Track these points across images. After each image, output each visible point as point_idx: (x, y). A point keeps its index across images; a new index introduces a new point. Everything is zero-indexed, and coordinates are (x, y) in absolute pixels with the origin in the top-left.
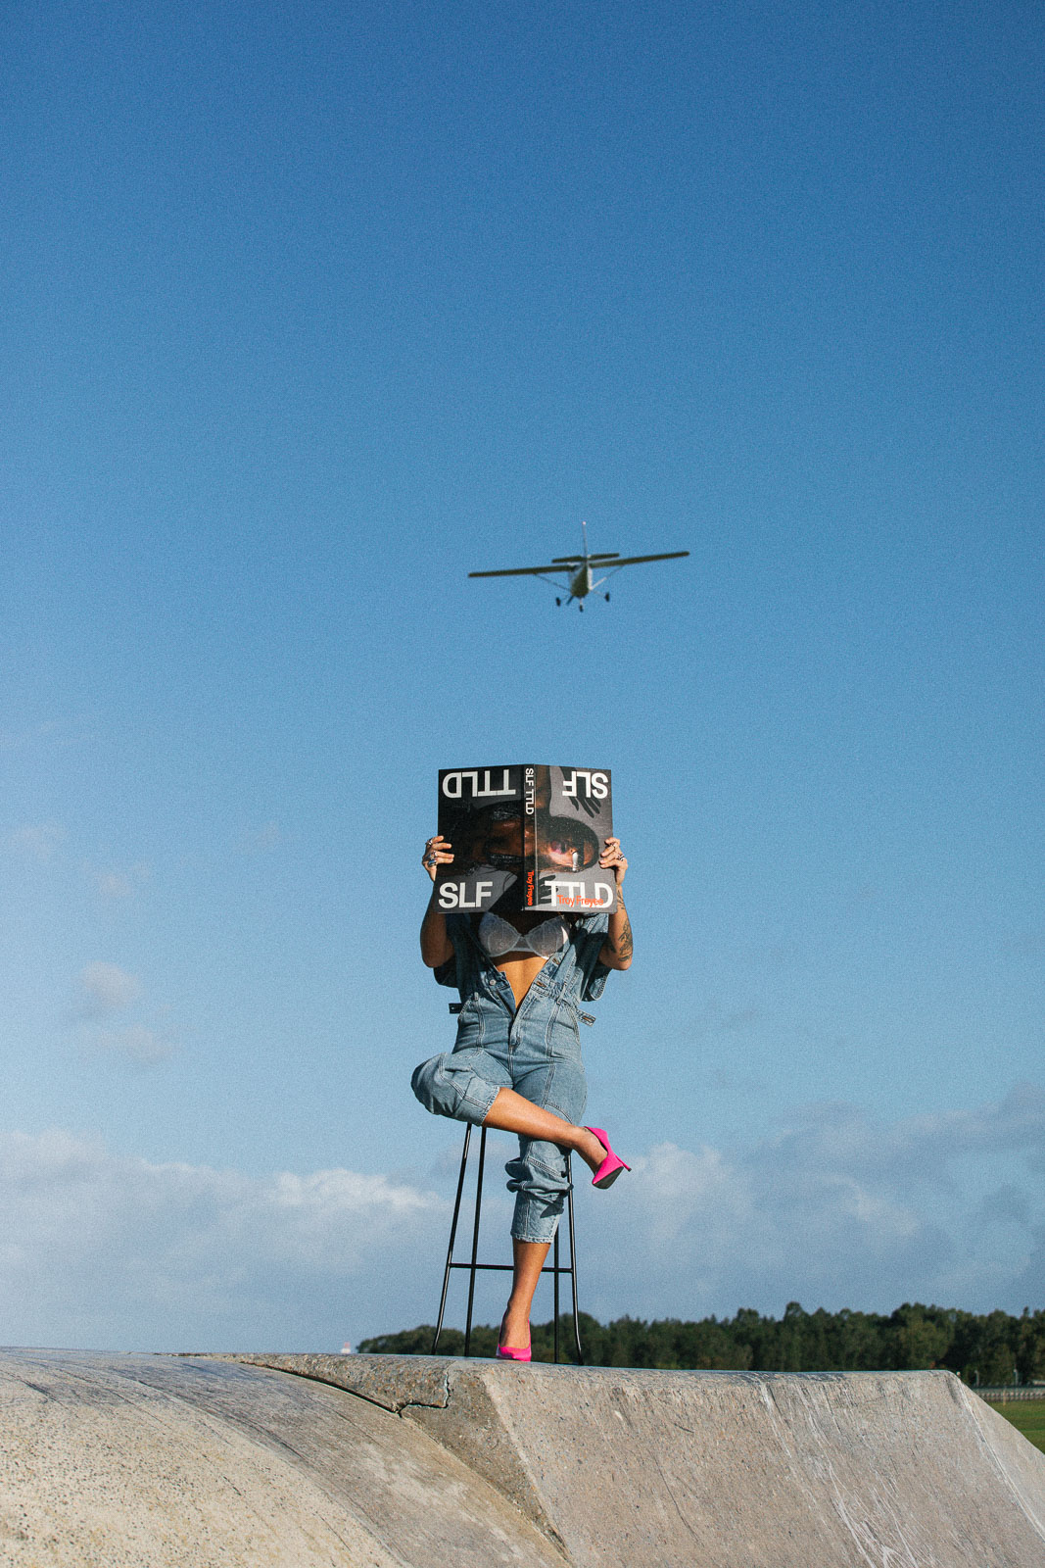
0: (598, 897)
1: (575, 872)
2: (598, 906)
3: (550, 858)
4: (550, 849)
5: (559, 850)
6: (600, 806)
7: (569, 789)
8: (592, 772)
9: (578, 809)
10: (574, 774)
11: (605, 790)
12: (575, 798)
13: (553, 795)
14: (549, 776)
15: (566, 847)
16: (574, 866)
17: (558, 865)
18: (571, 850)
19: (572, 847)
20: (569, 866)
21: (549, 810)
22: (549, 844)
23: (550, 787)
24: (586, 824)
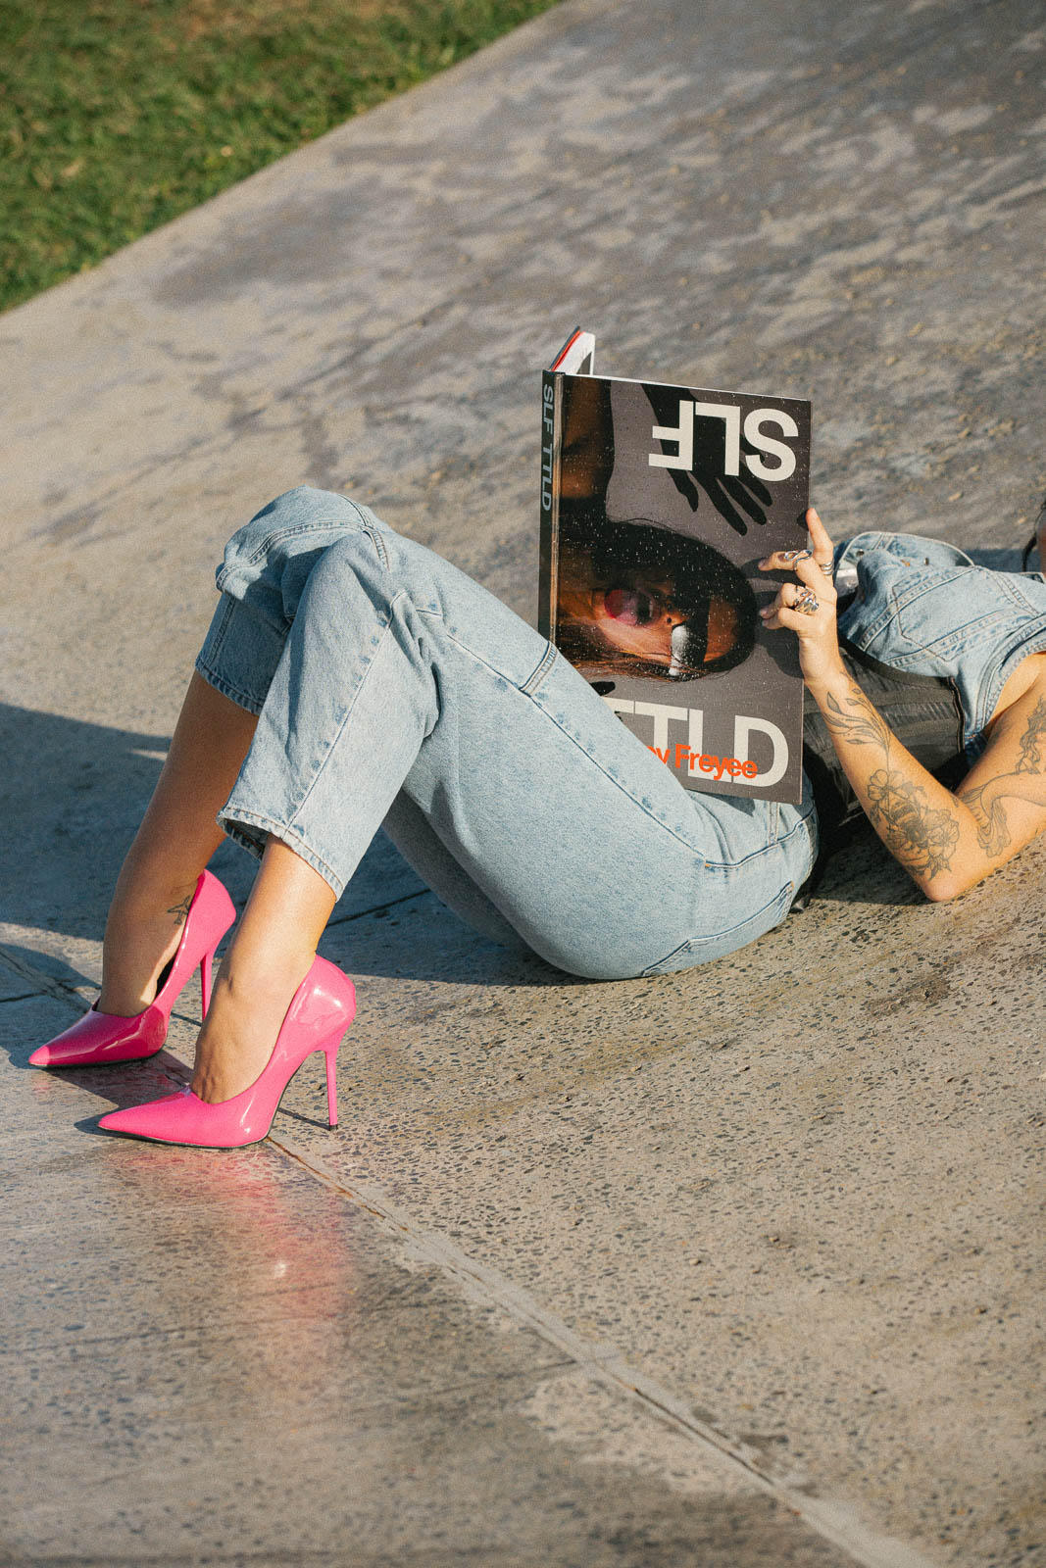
0: (741, 752)
1: (677, 679)
2: (741, 780)
3: (600, 635)
4: (601, 611)
5: (629, 616)
6: (768, 501)
7: (670, 448)
8: (748, 404)
9: (694, 505)
10: (686, 407)
11: (788, 458)
12: (689, 474)
13: (617, 463)
14: (609, 410)
15: (651, 608)
16: (674, 663)
17: (625, 655)
18: (665, 619)
19: (670, 610)
20: (659, 662)
21: (604, 505)
22: (599, 597)
23: (611, 443)
24: (719, 550)
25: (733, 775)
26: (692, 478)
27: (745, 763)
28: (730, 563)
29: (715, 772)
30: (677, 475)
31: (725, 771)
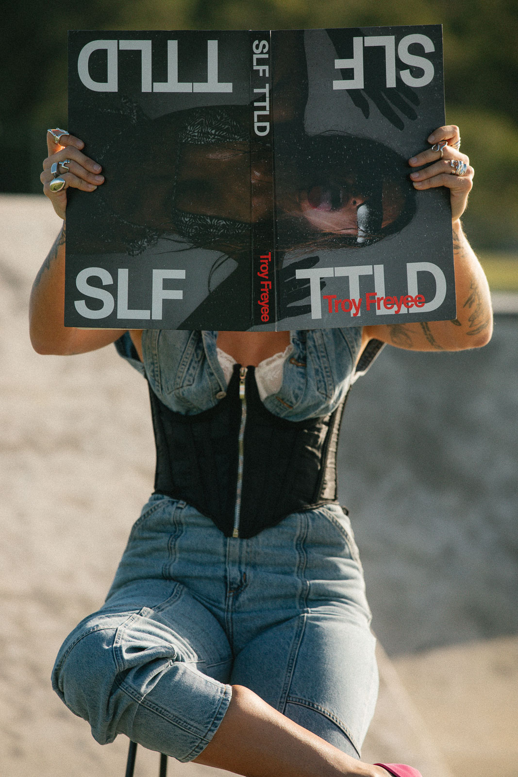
0: (413, 289)
1: (363, 245)
2: (414, 310)
3: (307, 223)
4: (306, 205)
5: (325, 204)
6: (417, 102)
7: (348, 74)
8: (399, 33)
9: (366, 113)
10: (358, 42)
11: (429, 69)
12: (362, 91)
13: (311, 91)
14: (303, 53)
15: (341, 196)
16: (360, 233)
17: (325, 234)
18: (352, 202)
19: (355, 195)
20: (349, 235)
21: (303, 124)
22: (304, 194)
23: (306, 77)
24: (386, 144)
25: (408, 307)
26: (364, 94)
27: (416, 297)
28: (394, 152)
29: (395, 308)
30: (353, 93)
31: (403, 305)
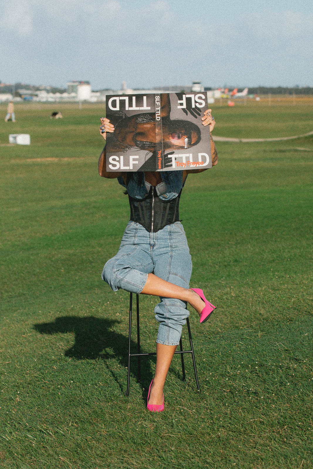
0: (200, 160)
1: (186, 148)
2: (201, 165)
3: (171, 143)
4: (171, 138)
5: (176, 138)
6: (201, 111)
7: (181, 104)
8: (195, 94)
9: (187, 114)
10: (184, 96)
11: (204, 103)
14: (169, 99)
15: (180, 136)
16: (186, 145)
17: (176, 146)
18: (183, 137)
19: (184, 135)
20: (183, 146)
21: (170, 117)
22: (170, 135)
23: (170, 105)
24: (192, 122)
26: (186, 109)
28: (195, 124)
29: (195, 165)
30: (183, 109)
31: (197, 164)
